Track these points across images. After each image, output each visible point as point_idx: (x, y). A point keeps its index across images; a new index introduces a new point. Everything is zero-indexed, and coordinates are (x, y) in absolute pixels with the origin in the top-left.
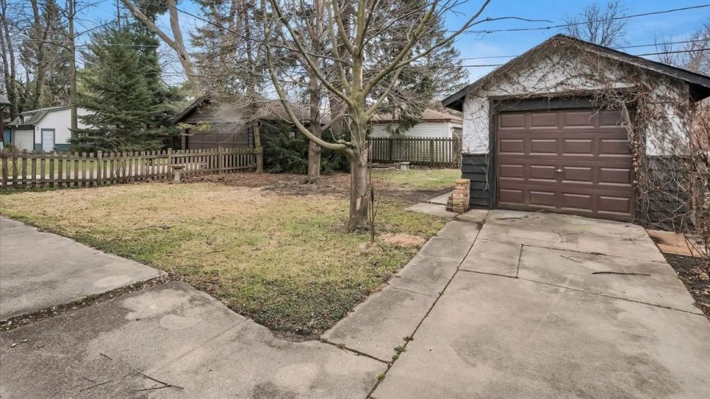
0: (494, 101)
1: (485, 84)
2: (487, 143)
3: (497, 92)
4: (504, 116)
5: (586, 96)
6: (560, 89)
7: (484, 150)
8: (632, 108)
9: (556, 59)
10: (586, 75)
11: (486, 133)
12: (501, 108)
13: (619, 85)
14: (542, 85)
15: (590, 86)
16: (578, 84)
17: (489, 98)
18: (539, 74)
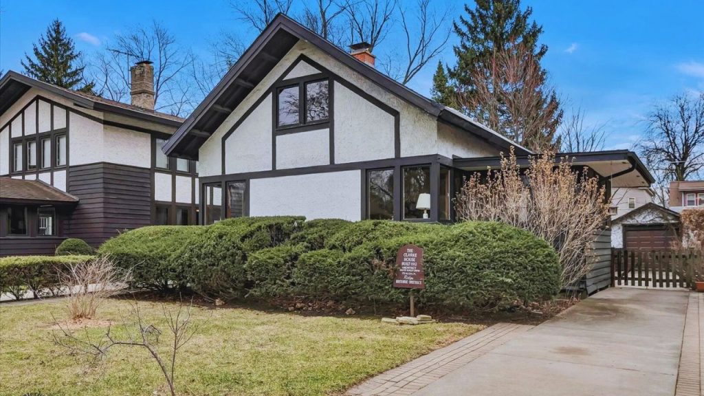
0: (624, 226)
1: (621, 219)
2: (622, 243)
3: (626, 223)
4: (629, 232)
5: (660, 225)
6: (651, 222)
7: (621, 246)
8: (677, 230)
9: (649, 210)
10: (661, 217)
11: (622, 239)
12: (627, 229)
13: (673, 222)
14: (644, 220)
15: (662, 222)
16: (658, 220)
17: (623, 225)
18: (643, 216)
